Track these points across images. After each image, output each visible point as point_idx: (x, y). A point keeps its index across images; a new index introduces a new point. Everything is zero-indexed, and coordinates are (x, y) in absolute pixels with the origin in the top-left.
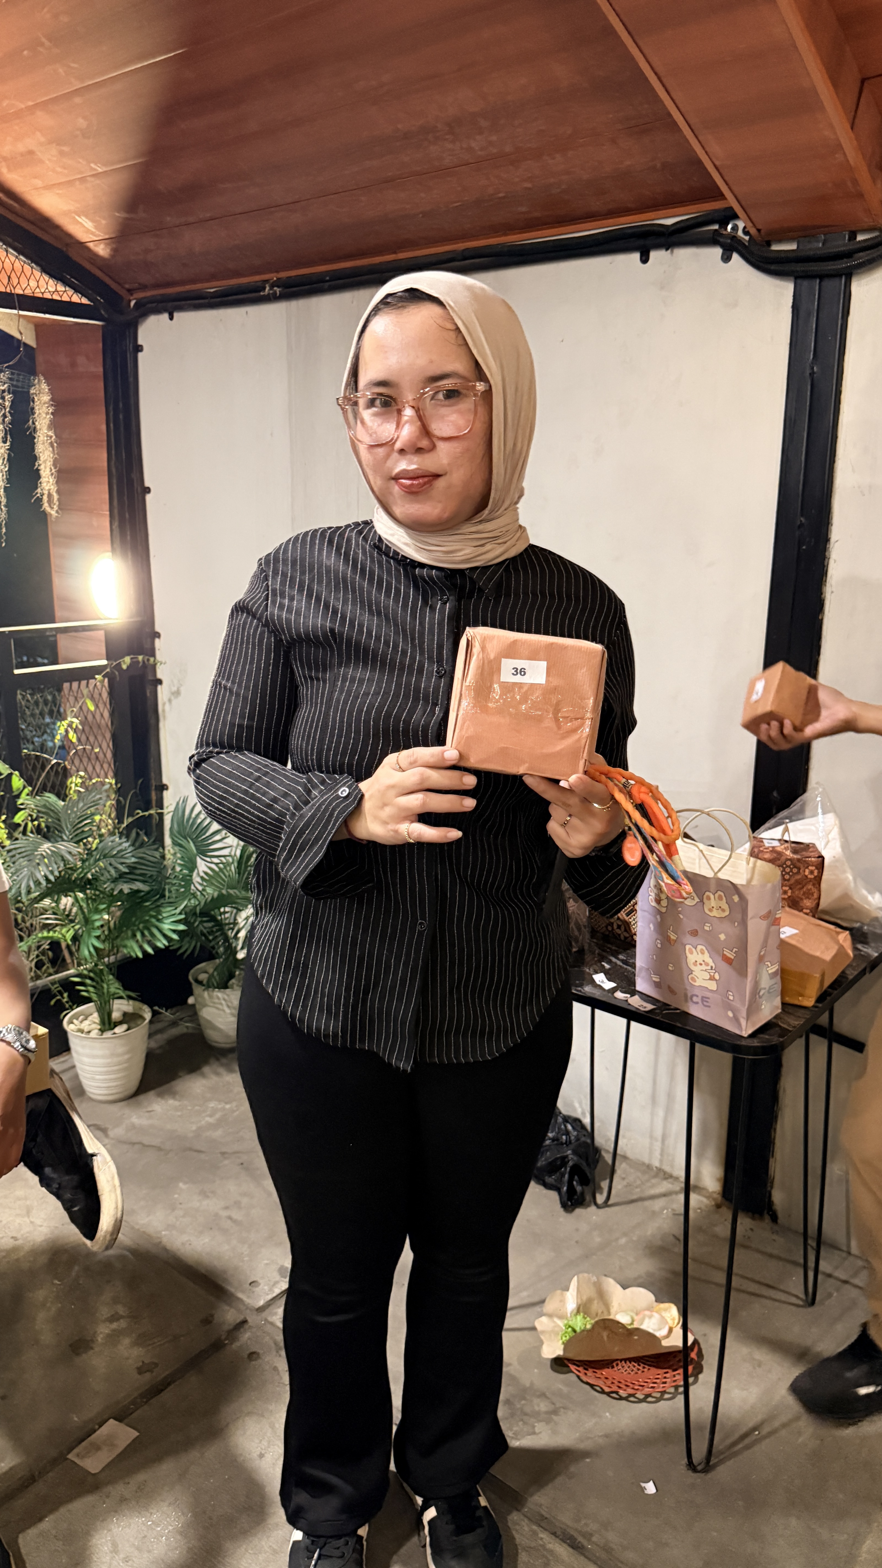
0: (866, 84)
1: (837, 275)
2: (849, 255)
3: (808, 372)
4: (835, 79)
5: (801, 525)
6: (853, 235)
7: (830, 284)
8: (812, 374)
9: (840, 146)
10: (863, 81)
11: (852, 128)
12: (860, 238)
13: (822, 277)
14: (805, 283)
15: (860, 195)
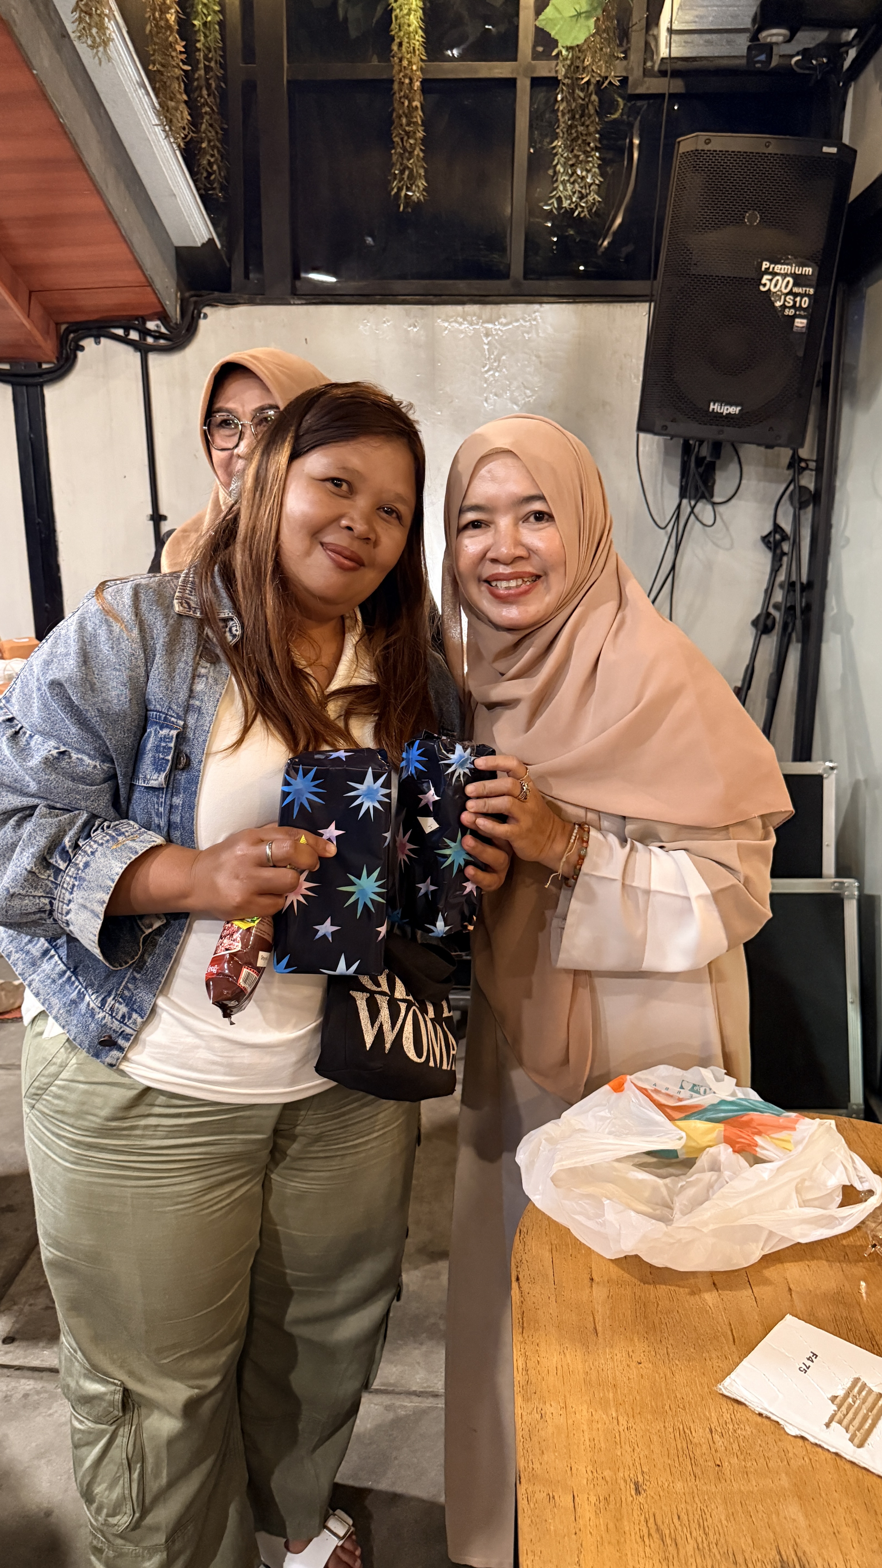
0: (33, 294)
1: (35, 385)
2: (40, 375)
3: (28, 438)
4: (15, 296)
5: (39, 523)
6: (40, 365)
7: (31, 389)
8: (30, 438)
9: (23, 325)
10: (30, 292)
11: (29, 316)
12: (44, 366)
13: (27, 385)
14: (18, 388)
15: (40, 347)
